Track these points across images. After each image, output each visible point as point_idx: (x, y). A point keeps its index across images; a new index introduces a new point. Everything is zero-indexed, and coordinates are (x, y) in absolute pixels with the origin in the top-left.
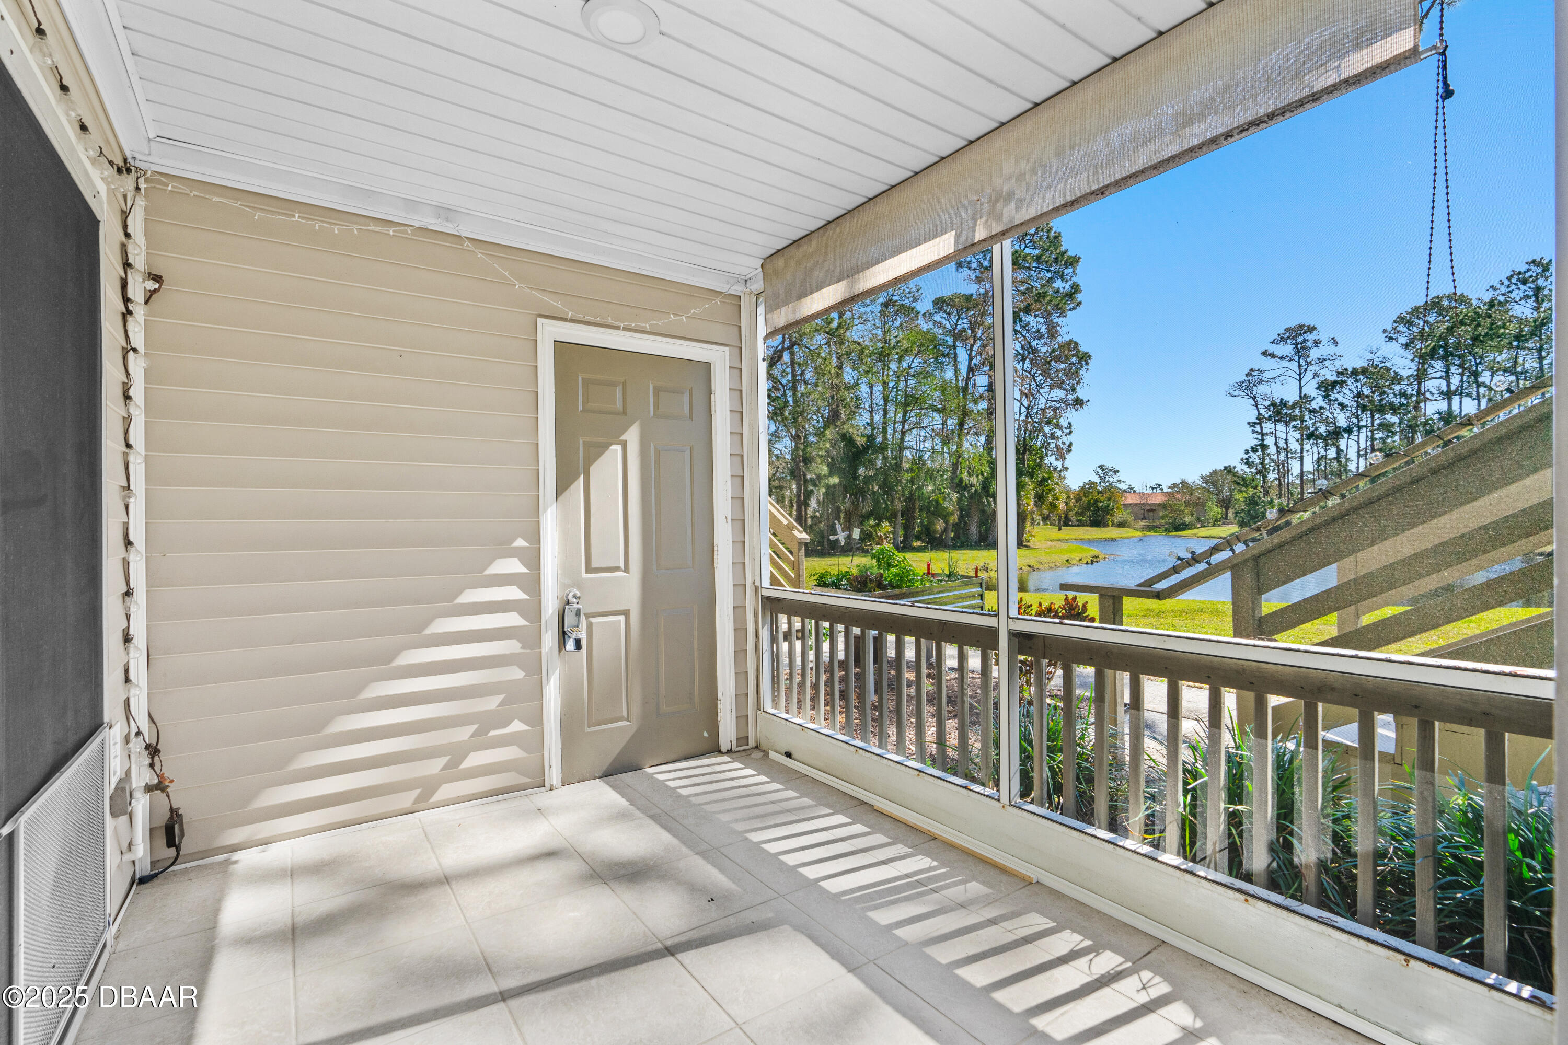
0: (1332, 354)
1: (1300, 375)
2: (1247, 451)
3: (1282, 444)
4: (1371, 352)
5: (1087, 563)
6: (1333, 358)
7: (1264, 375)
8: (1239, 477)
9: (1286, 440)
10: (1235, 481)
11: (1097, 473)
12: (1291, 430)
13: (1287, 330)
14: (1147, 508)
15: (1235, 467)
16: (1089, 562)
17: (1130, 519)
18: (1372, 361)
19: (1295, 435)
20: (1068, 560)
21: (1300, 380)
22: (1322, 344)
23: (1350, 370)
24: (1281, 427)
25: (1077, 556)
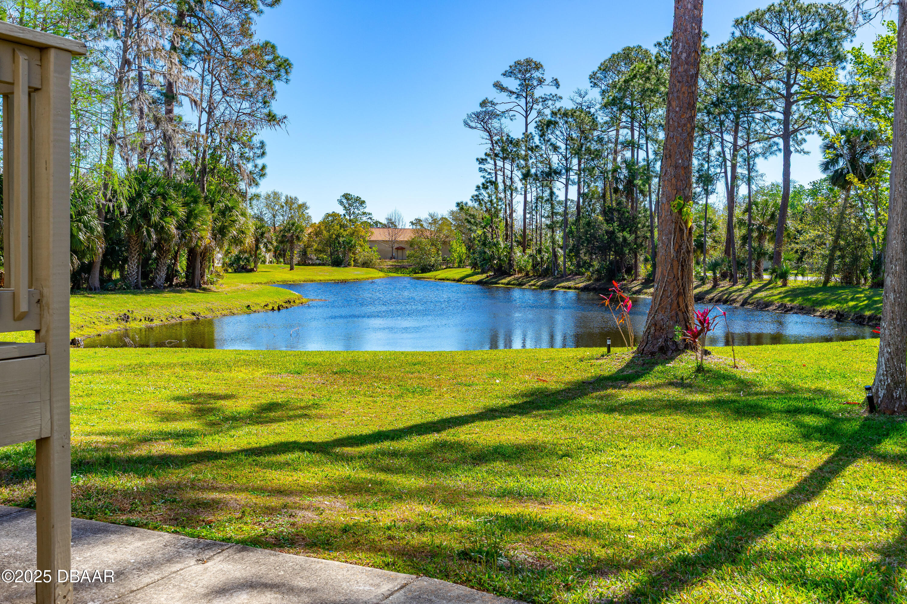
0: (554, 94)
1: (526, 112)
2: (478, 187)
3: (508, 182)
4: (580, 95)
5: (273, 309)
6: (555, 98)
7: (496, 107)
8: (470, 215)
9: (512, 178)
10: (466, 219)
11: (341, 203)
12: (515, 169)
13: (518, 63)
14: (396, 246)
15: (466, 204)
16: (276, 308)
17: (375, 257)
18: (581, 104)
19: (518, 175)
20: (249, 306)
21: (526, 117)
22: (546, 83)
23: (563, 111)
24: (508, 165)
25: (262, 301)
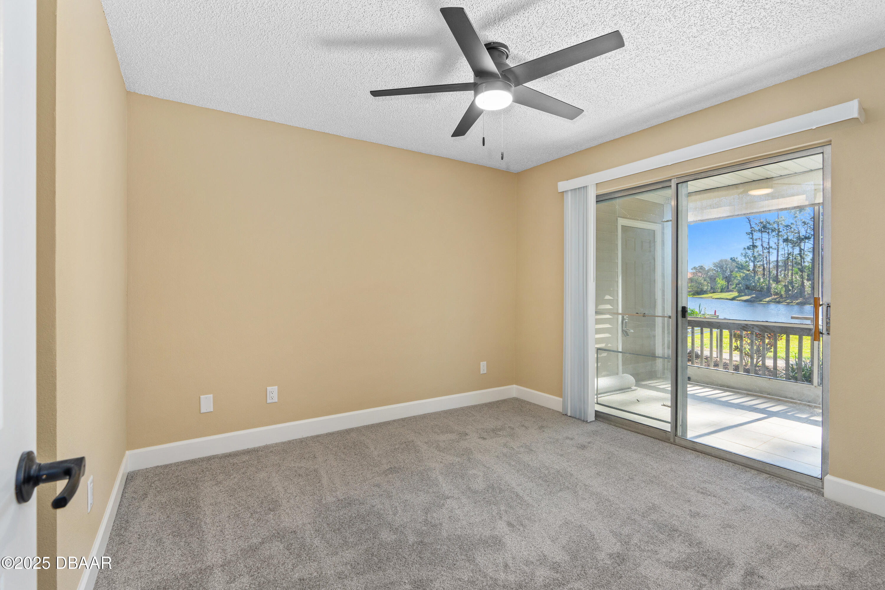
2: (745, 249)
3: (765, 245)
8: (738, 264)
9: (769, 243)
10: (736, 266)
12: (772, 237)
15: (736, 258)
19: (774, 240)
24: (765, 235)
